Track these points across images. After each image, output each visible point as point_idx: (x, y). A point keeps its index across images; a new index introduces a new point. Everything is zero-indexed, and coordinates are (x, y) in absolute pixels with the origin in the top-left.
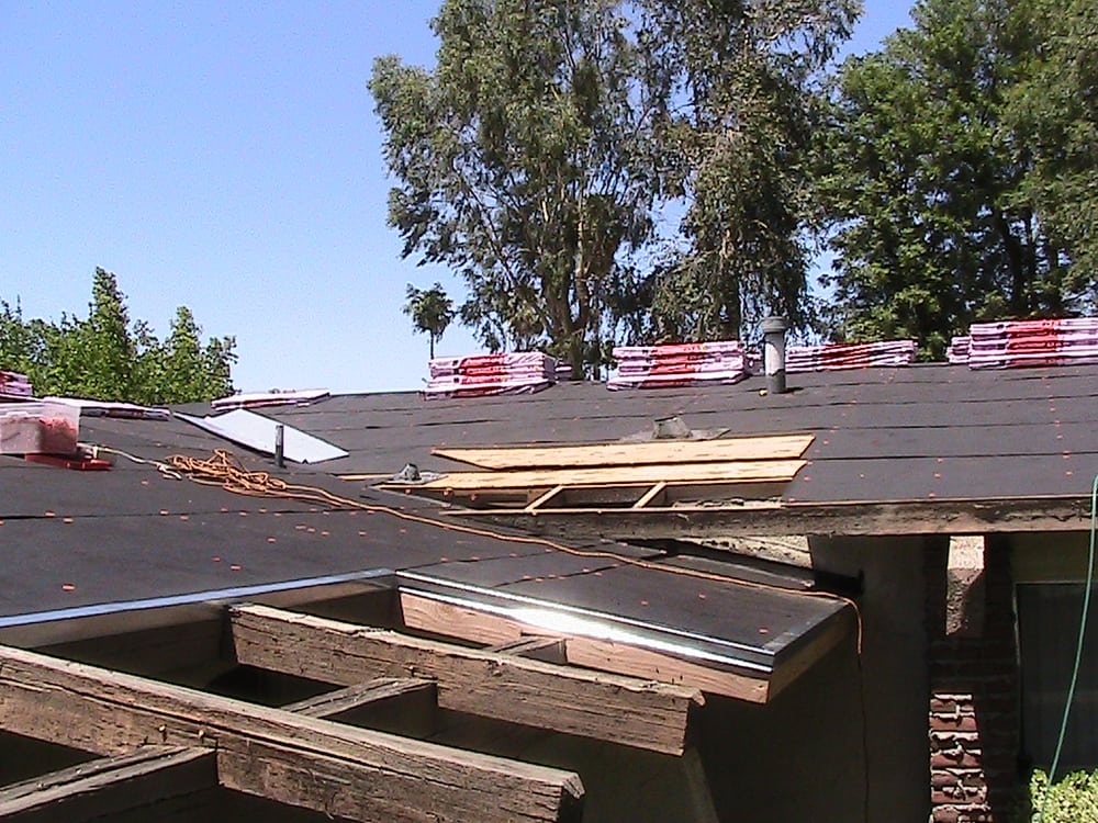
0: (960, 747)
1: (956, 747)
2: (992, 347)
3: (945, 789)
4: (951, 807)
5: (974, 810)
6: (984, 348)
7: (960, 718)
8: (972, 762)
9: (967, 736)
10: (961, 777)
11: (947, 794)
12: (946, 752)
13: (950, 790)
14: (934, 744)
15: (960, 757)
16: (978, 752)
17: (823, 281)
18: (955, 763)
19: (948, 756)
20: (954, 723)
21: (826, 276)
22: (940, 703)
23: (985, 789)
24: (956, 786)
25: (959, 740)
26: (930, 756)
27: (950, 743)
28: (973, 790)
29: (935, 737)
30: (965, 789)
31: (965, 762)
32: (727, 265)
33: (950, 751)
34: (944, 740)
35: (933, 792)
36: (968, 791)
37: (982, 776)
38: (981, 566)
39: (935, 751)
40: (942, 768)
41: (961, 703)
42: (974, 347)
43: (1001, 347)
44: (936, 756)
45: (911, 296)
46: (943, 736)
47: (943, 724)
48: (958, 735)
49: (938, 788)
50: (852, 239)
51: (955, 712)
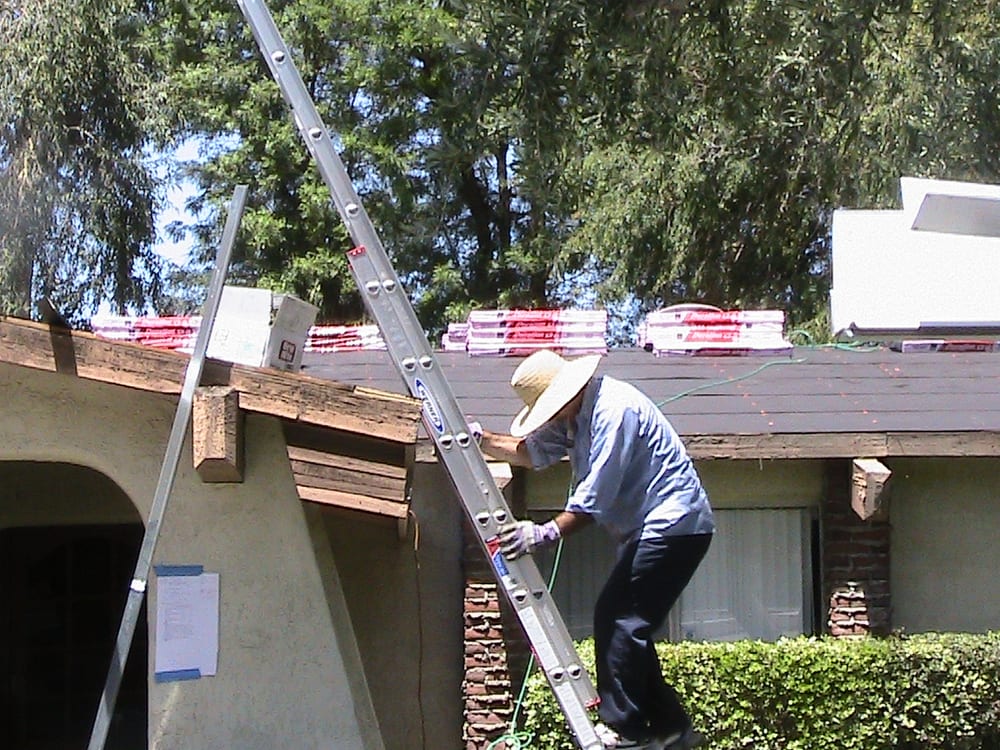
0: (487, 624)
1: (484, 624)
2: (491, 335)
3: (476, 656)
4: (480, 669)
5: (497, 671)
6: (483, 335)
7: (488, 602)
8: (496, 634)
9: (494, 615)
10: (488, 646)
11: (478, 660)
12: (476, 628)
13: (480, 656)
14: (468, 622)
15: (487, 631)
16: (500, 627)
17: (176, 231)
18: (483, 636)
19: (478, 631)
20: (483, 606)
21: (179, 223)
22: (473, 591)
23: (504, 654)
24: (484, 653)
25: (486, 618)
26: (464, 631)
27: (479, 621)
28: (496, 655)
29: (469, 617)
30: (491, 655)
31: (490, 635)
32: (31, 197)
33: (480, 627)
34: (476, 619)
35: (466, 659)
36: (493, 657)
37: (503, 645)
38: (510, 476)
39: (469, 627)
40: (473, 640)
41: (489, 590)
42: (473, 334)
43: (500, 335)
44: (469, 632)
45: (317, 265)
46: (474, 615)
47: (474, 607)
48: (486, 615)
49: (470, 655)
50: (228, 169)
51: (483, 597)
